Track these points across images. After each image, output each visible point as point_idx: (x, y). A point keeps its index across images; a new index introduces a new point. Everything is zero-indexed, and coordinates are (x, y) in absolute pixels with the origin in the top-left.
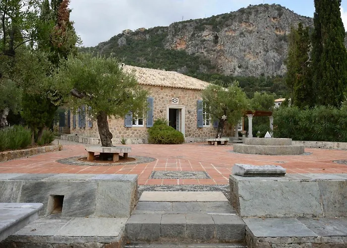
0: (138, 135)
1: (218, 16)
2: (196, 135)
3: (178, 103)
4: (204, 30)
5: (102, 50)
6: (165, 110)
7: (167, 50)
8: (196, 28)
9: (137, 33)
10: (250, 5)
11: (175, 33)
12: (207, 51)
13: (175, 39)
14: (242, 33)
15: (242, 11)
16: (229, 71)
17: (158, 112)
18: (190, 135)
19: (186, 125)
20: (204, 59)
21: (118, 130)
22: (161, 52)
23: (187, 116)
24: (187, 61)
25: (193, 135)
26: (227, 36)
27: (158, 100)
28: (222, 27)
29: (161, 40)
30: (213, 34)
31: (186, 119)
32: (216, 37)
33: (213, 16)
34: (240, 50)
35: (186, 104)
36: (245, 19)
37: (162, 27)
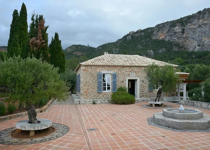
0: (106, 97)
1: (184, 18)
2: (148, 96)
3: (134, 76)
4: (175, 26)
5: (119, 43)
6: (125, 81)
7: (154, 40)
8: (171, 26)
9: (137, 32)
10: (205, 9)
11: (158, 30)
12: (177, 38)
13: (158, 33)
14: (200, 26)
15: (200, 13)
16: (192, 48)
17: (120, 82)
18: (143, 96)
19: (140, 89)
20: (176, 43)
21: (93, 95)
22: (151, 41)
23: (141, 84)
24: (165, 45)
25: (146, 96)
26: (190, 29)
27: (120, 75)
28: (187, 23)
29: (150, 35)
30: (181, 28)
31: (140, 86)
32: (183, 30)
33: (181, 18)
34: (199, 36)
35: (140, 76)
36: (202, 17)
37: (151, 28)
